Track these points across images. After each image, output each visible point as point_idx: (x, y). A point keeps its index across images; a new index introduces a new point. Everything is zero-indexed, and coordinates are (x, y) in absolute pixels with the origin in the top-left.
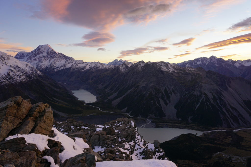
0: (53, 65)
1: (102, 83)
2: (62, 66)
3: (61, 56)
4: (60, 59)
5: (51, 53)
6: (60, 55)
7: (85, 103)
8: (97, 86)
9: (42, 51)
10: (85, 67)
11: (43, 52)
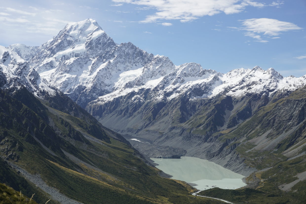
0: (103, 82)
1: (268, 132)
2: (130, 83)
3: (128, 54)
4: (123, 63)
5: (100, 44)
6: (126, 51)
7: (196, 191)
8: (250, 141)
9: (71, 39)
10: (207, 88)
11: (76, 41)
